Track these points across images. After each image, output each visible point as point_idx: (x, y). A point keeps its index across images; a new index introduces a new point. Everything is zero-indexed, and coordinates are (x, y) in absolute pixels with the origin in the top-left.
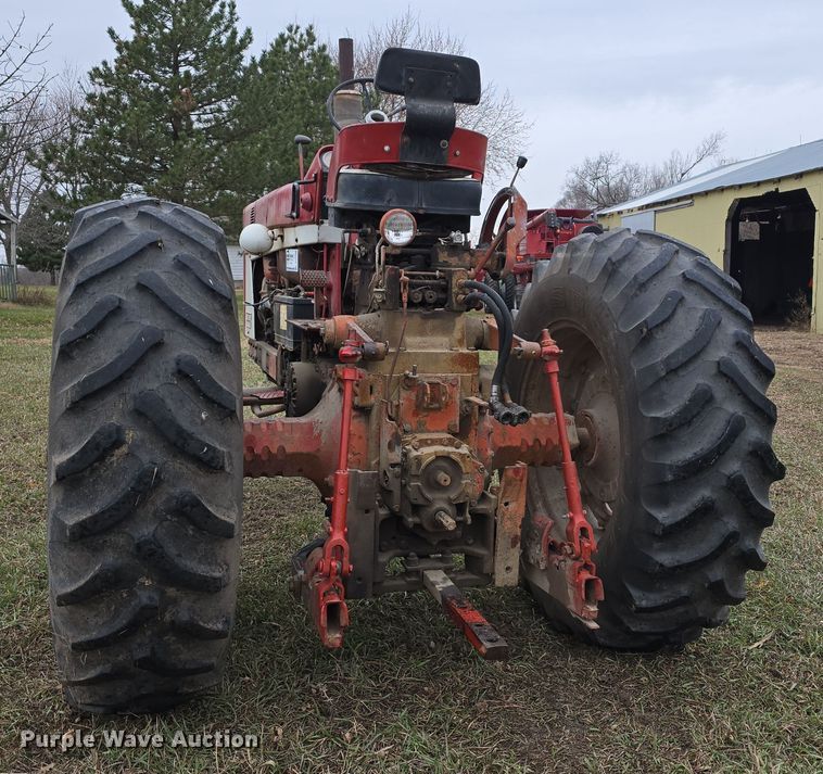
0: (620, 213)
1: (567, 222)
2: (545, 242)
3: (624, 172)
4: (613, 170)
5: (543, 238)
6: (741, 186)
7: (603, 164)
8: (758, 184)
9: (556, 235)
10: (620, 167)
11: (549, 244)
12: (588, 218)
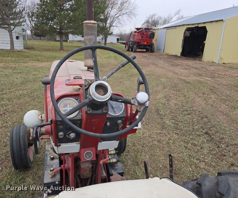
0: (158, 29)
1: (147, 31)
2: (141, 36)
3: (158, 18)
4: (156, 17)
5: (141, 35)
6: (189, 25)
7: (154, 16)
8: (193, 24)
9: (144, 34)
10: (157, 16)
11: (142, 36)
12: (151, 30)
